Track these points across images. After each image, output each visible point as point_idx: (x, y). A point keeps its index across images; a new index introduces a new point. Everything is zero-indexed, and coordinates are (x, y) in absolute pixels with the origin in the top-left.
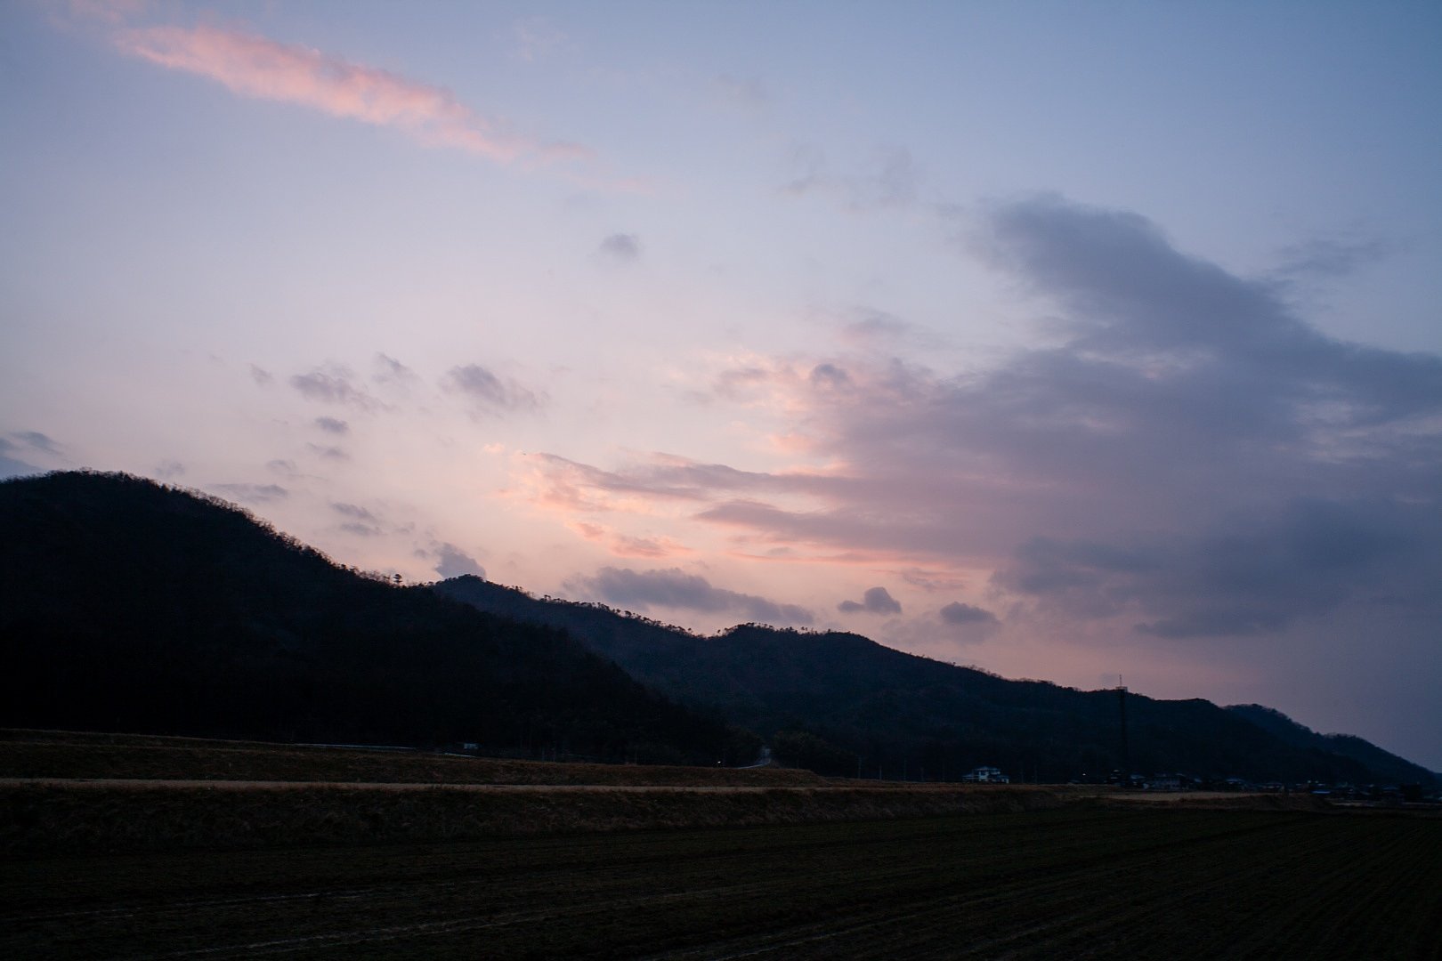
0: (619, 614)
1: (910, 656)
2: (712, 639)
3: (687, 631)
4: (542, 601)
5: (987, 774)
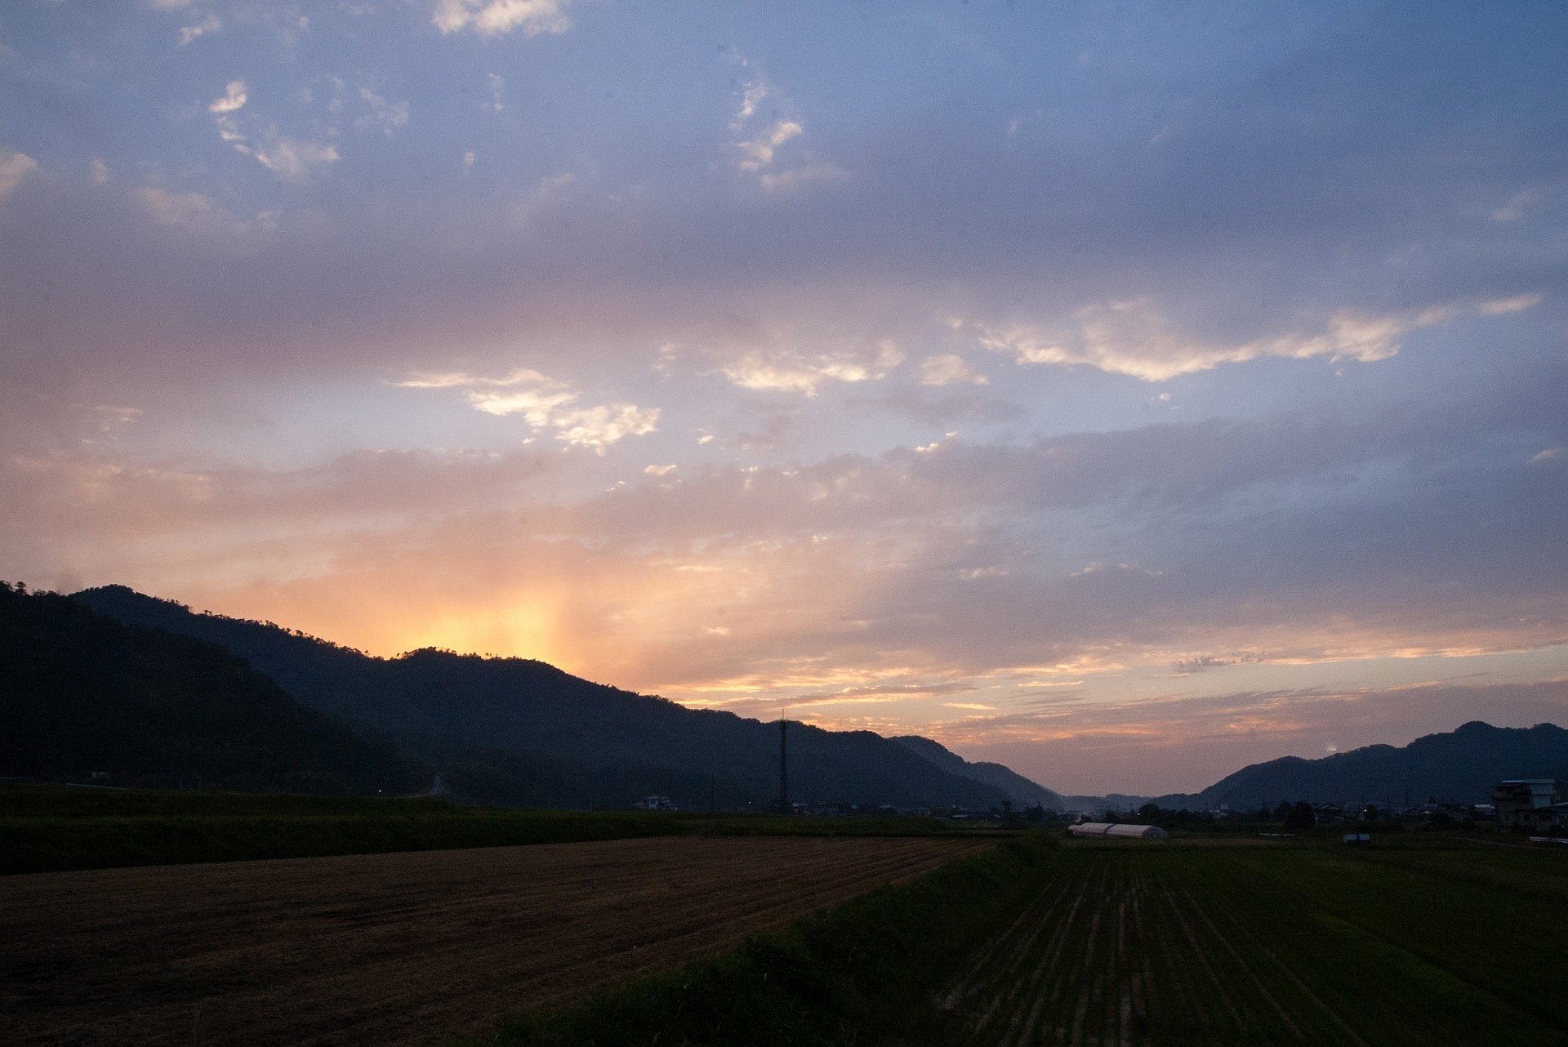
0: (290, 633)
1: (595, 685)
2: (392, 660)
3: (363, 653)
4: (202, 617)
5: (657, 803)
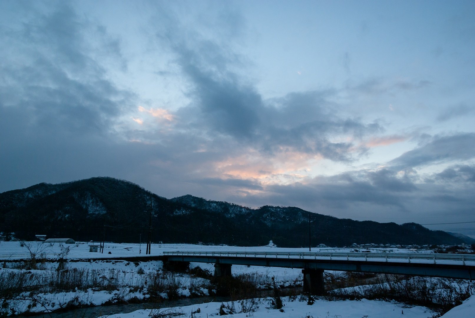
2: (257, 210)
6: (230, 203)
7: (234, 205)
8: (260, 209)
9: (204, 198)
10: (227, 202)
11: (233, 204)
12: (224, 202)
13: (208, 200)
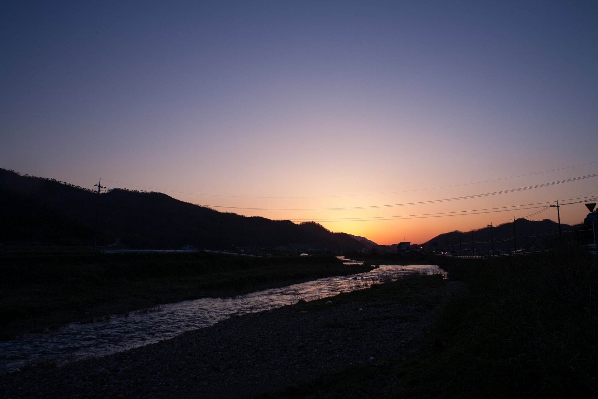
1: (183, 203)
2: (103, 194)
6: (61, 182)
7: (68, 184)
8: (107, 193)
9: (16, 171)
10: (56, 180)
11: (65, 182)
12: (51, 179)
13: (22, 174)
